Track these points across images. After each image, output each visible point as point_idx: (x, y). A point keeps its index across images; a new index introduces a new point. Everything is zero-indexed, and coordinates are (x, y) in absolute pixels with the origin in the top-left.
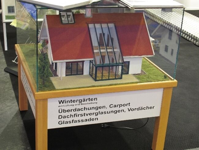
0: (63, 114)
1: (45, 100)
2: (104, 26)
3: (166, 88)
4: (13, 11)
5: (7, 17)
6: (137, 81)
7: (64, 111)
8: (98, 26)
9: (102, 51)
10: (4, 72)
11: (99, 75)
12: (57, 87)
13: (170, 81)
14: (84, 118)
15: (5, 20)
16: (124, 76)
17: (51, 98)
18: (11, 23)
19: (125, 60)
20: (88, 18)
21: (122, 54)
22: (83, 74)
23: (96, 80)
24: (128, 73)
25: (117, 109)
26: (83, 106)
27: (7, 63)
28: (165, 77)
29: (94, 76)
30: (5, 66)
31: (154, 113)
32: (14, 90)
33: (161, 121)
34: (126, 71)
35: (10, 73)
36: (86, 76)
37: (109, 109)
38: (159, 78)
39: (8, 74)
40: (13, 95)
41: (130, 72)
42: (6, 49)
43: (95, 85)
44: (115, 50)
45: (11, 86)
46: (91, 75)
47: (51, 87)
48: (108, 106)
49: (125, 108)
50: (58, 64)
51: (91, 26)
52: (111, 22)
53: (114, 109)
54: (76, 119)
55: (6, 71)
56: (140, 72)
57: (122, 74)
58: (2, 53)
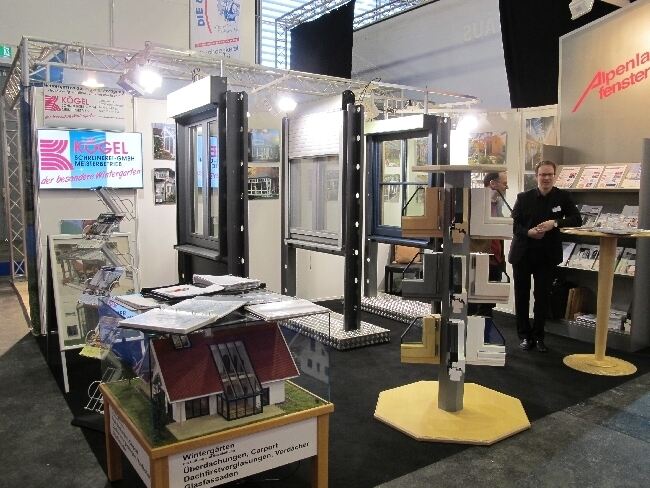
0: (190, 474)
1: (164, 459)
2: (229, 345)
3: (319, 417)
4: (76, 333)
5: (67, 343)
6: (282, 412)
7: (191, 469)
8: (221, 347)
9: (232, 378)
10: (71, 427)
11: (232, 412)
12: (179, 438)
13: (324, 406)
14: (219, 475)
15: (63, 347)
16: (264, 408)
17: (173, 454)
18: (80, 349)
19: (264, 387)
20: (209, 338)
21: (259, 380)
22: (209, 413)
23: (228, 419)
24: (268, 403)
25: (262, 454)
26: (216, 459)
27: (73, 412)
28: (317, 401)
29: (225, 414)
30: (72, 417)
31: (310, 451)
32: (94, 452)
33: (320, 461)
34: (266, 401)
35: (81, 427)
36: (214, 417)
37: (252, 457)
38: (310, 404)
39: (79, 429)
40: (94, 459)
41: (271, 403)
42: (67, 390)
43: (230, 426)
44: (249, 376)
45: (87, 446)
46: (220, 413)
47: (171, 438)
48: (248, 452)
49: (272, 452)
50: (174, 407)
51: (213, 348)
52: (237, 340)
53: (258, 456)
54: (209, 478)
55: (74, 424)
56: (283, 400)
57: (263, 405)
58: (62, 397)
